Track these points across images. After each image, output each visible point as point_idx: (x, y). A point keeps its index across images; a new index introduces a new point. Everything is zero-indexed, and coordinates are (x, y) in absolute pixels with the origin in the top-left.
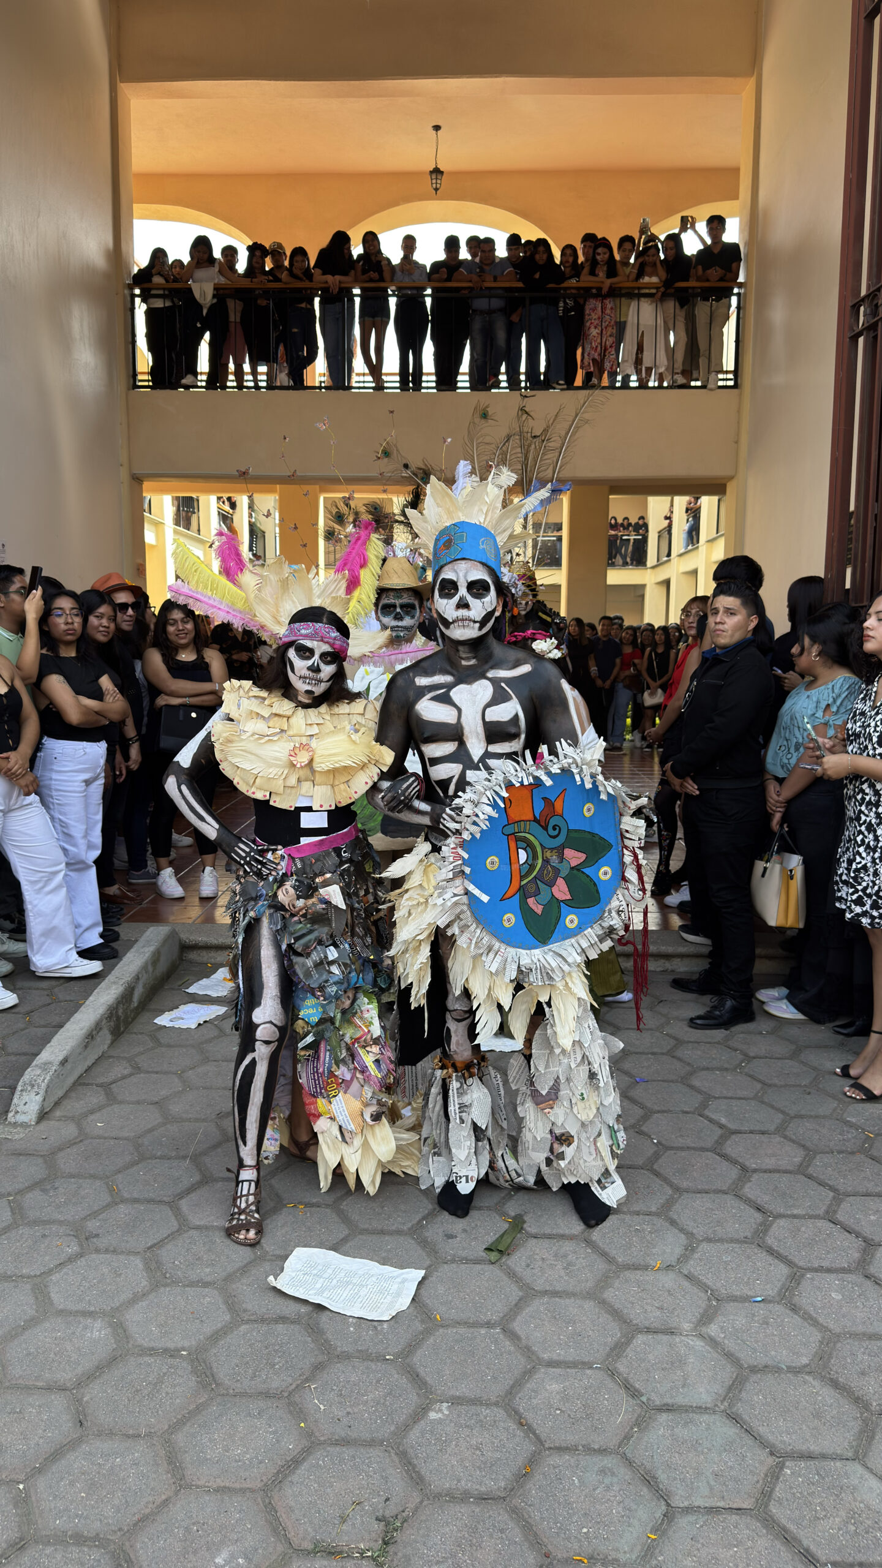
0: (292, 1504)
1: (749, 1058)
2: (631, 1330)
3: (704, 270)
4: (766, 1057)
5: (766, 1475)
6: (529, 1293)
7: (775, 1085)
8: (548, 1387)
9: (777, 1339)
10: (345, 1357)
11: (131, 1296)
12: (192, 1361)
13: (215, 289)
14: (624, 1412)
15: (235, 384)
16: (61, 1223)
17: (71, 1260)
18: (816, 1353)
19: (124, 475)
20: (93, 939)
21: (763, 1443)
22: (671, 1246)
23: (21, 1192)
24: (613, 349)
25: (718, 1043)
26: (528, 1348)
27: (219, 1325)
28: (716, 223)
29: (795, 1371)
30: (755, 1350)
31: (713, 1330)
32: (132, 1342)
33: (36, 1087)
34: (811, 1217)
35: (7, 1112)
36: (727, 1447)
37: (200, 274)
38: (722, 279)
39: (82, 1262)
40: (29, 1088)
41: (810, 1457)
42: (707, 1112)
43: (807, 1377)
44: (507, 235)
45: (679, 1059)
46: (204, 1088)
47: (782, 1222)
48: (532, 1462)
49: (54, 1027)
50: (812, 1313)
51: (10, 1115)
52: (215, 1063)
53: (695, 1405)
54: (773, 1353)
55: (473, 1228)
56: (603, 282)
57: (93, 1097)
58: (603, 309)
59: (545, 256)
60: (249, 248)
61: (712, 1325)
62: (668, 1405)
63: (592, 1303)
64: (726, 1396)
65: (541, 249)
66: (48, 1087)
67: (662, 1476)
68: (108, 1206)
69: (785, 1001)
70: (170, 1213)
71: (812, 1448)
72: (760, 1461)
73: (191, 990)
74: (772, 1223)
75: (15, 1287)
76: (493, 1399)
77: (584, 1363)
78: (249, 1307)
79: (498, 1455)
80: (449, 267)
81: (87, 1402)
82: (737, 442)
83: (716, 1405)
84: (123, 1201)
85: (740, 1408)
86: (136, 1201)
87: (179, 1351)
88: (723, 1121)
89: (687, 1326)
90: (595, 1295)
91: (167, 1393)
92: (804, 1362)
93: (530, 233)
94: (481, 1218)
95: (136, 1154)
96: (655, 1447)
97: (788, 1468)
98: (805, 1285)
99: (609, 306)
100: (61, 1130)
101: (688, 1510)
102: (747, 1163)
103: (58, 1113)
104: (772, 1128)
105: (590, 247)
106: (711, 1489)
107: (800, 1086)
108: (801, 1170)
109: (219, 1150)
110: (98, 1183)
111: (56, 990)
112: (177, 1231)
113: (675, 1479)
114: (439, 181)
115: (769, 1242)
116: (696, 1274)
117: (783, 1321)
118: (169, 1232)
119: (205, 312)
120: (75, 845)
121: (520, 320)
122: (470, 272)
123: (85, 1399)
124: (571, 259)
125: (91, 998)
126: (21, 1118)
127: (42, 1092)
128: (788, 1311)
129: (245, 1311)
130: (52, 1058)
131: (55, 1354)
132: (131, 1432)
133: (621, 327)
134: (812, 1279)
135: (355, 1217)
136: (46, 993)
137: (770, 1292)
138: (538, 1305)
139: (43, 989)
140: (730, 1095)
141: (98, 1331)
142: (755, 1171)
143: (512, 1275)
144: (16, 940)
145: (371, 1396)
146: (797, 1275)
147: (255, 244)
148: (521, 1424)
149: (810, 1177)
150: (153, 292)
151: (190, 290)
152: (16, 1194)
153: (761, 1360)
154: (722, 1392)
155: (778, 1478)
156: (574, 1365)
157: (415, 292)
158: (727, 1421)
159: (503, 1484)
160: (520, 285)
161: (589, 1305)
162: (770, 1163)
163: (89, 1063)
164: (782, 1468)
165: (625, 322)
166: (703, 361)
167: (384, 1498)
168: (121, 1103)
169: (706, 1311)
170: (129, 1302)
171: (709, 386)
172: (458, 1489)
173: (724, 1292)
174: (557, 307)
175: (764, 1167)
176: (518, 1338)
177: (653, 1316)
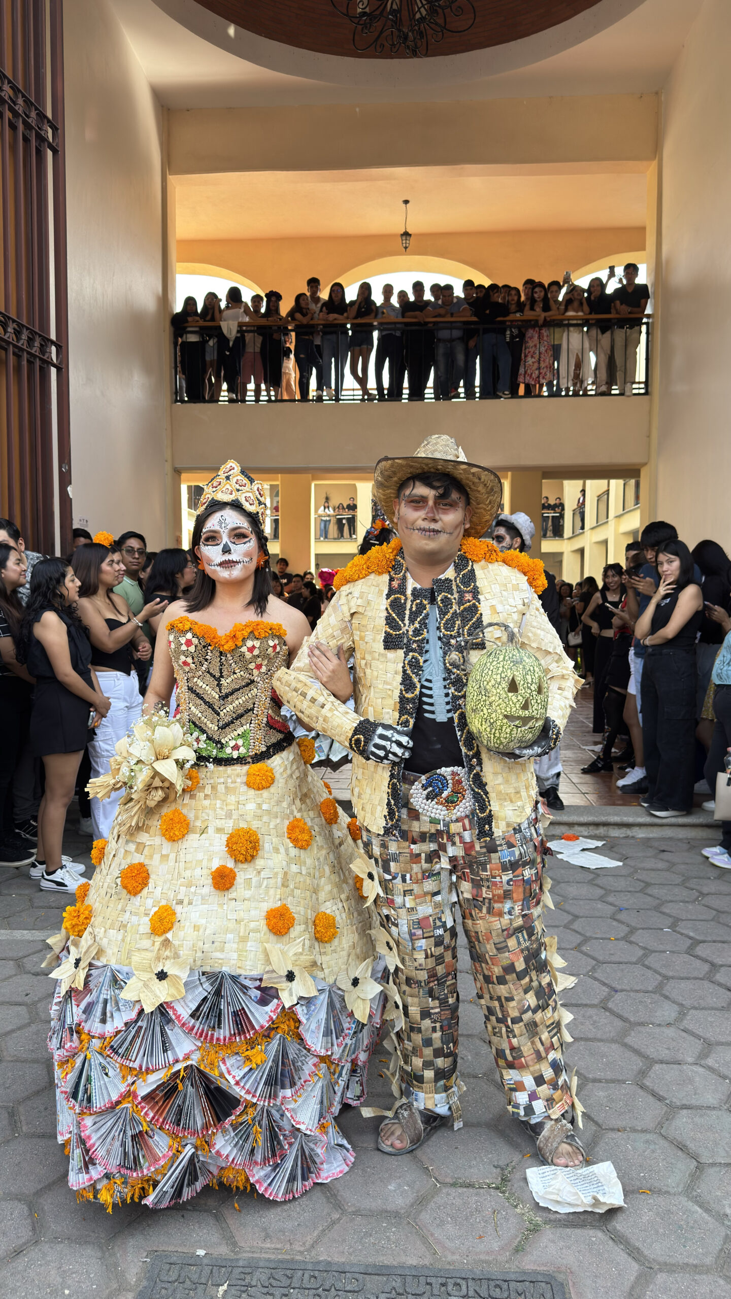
1: (702, 894)
13: (239, 326)
14: (655, 1109)
19: (168, 468)
22: (668, 1012)
25: (678, 885)
31: (710, 1062)
38: (633, 312)
42: (678, 929)
45: (650, 895)
53: (705, 1105)
56: (539, 316)
58: (540, 336)
60: (267, 295)
61: (709, 1059)
62: (686, 1105)
63: (617, 1045)
67: (691, 1146)
69: (726, 855)
77: (619, 1081)
80: (418, 306)
82: (649, 437)
83: (720, 1104)
88: (692, 934)
89: (690, 1060)
90: (620, 1040)
93: (483, 280)
96: (682, 1129)
99: (545, 334)
101: (713, 1165)
102: (715, 961)
105: (530, 289)
106: (727, 1152)
113: (700, 1147)
114: (408, 242)
116: (690, 1028)
119: (231, 344)
121: (475, 346)
124: (516, 298)
140: (694, 918)
142: (722, 966)
147: (271, 292)
151: (220, 328)
154: (724, 1098)
156: (613, 1081)
160: (475, 319)
165: (559, 345)
166: (619, 375)
169: (702, 1051)
173: (713, 1039)
174: (505, 335)
177: (665, 1054)
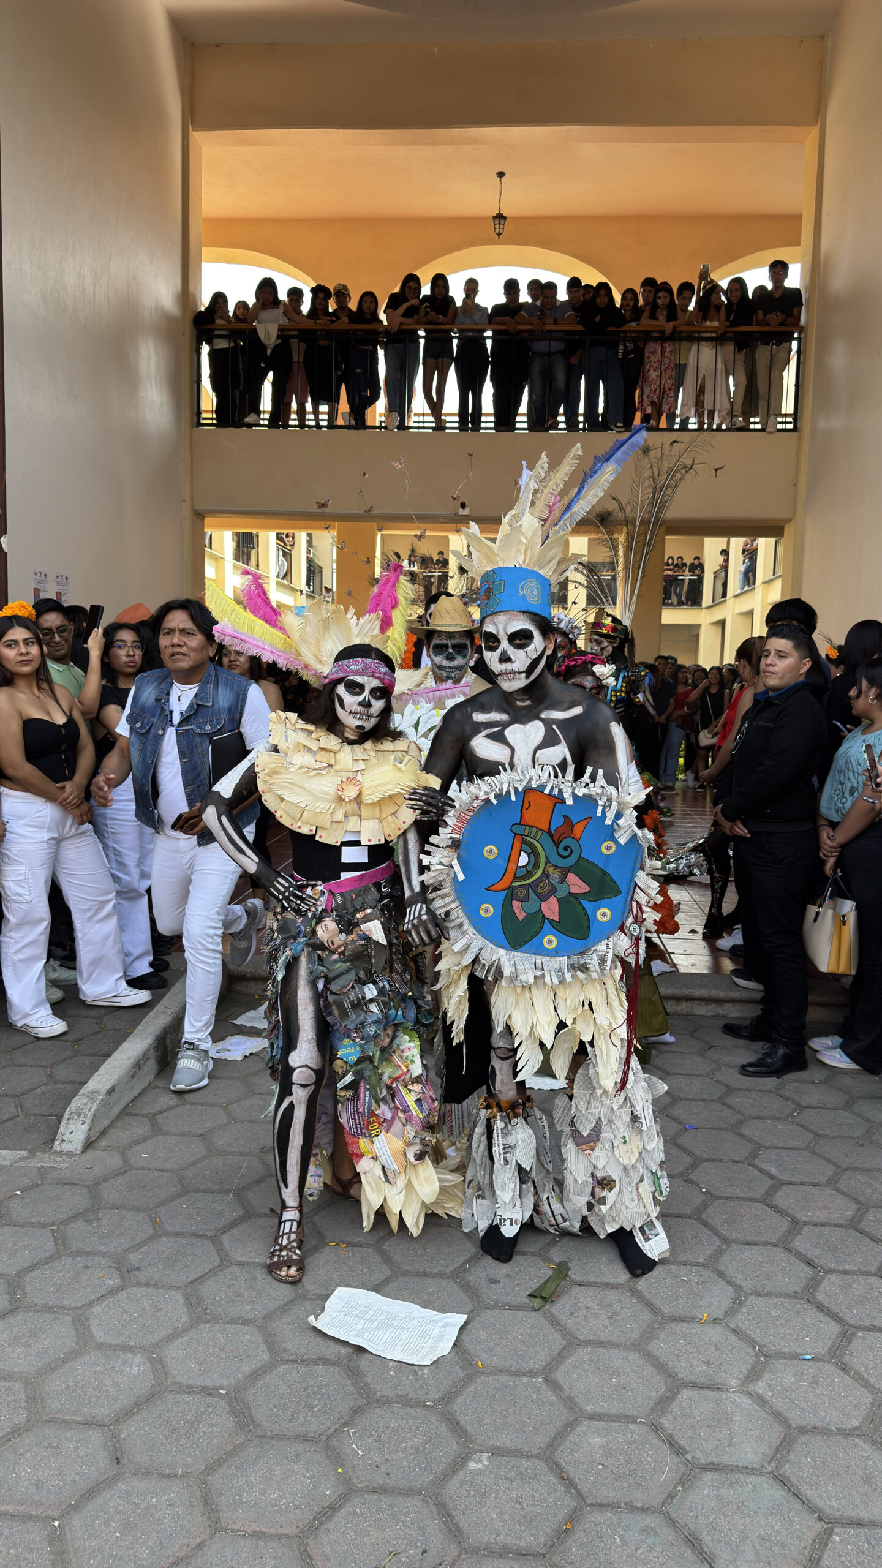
0: (328, 1552)
1: (800, 1108)
2: (676, 1385)
3: (765, 315)
4: (819, 1107)
5: (814, 1541)
6: (572, 1343)
7: (828, 1136)
8: (590, 1441)
9: (826, 1399)
10: (384, 1402)
11: (171, 1331)
12: (231, 1401)
13: (279, 330)
14: (668, 1469)
15: (297, 423)
16: (103, 1255)
17: (112, 1292)
18: (867, 1415)
19: (186, 510)
20: (143, 968)
21: (812, 1508)
22: (718, 1298)
23: (65, 1222)
24: (672, 391)
25: (770, 1091)
26: (571, 1399)
27: (259, 1364)
28: (779, 267)
29: (845, 1433)
30: (803, 1410)
31: (760, 1387)
32: (170, 1379)
33: (82, 1116)
34: (864, 1273)
35: (53, 1140)
36: (774, 1511)
37: (265, 315)
38: (782, 324)
39: (123, 1295)
40: (76, 1117)
41: (859, 1524)
42: (757, 1162)
43: (857, 1440)
44: (568, 279)
45: (729, 1107)
46: (249, 1122)
47: (833, 1278)
48: (573, 1518)
49: (103, 1055)
50: (863, 1373)
51: (56, 1143)
52: (261, 1096)
53: (741, 1465)
54: (822, 1414)
55: (517, 1274)
56: (662, 326)
57: (138, 1128)
58: (663, 352)
59: (606, 300)
60: (313, 290)
61: (760, 1382)
62: (713, 1464)
63: (636, 1355)
64: (774, 1457)
65: (603, 292)
66: (94, 1115)
67: (706, 1538)
68: (151, 1239)
69: (839, 1050)
70: (212, 1248)
71: (862, 1515)
72: (809, 1527)
73: (238, 1022)
74: (823, 1278)
75: (56, 1319)
76: (534, 1451)
77: (627, 1417)
78: (289, 1346)
79: (538, 1509)
80: (509, 309)
81: (124, 1439)
82: (795, 485)
83: (763, 1466)
84: (166, 1234)
85: (788, 1470)
86: (178, 1234)
87: (217, 1389)
88: (774, 1171)
89: (734, 1382)
90: (639, 1346)
91: (204, 1433)
92: (854, 1425)
93: (591, 277)
94: (525, 1263)
95: (180, 1187)
96: (700, 1507)
97: (837, 1534)
98: (857, 1343)
99: (668, 349)
100: (106, 1160)
102: (798, 1216)
103: (103, 1143)
104: (824, 1180)
105: (650, 291)
106: (757, 1553)
107: (852, 1137)
108: (853, 1225)
109: (263, 1185)
110: (141, 1215)
111: (105, 1018)
112: (219, 1266)
113: (720, 1542)
114: (501, 226)
115: (820, 1298)
116: (744, 1328)
117: (833, 1380)
118: (210, 1267)
119: (269, 352)
120: (128, 874)
121: (580, 362)
122: (531, 314)
123: (122, 1436)
124: (631, 303)
125: (139, 1028)
126: (66, 1147)
127: (88, 1121)
128: (838, 1371)
129: (285, 1350)
130: (99, 1087)
131: (94, 1389)
132: (167, 1471)
133: (680, 371)
134: (864, 1338)
135: (397, 1258)
136: (95, 1021)
137: (820, 1350)
138: (582, 1355)
139: (91, 1017)
140: (781, 1145)
141: (137, 1367)
142: (805, 1223)
143: (555, 1322)
144: (68, 968)
145: (410, 1443)
146: (848, 1333)
147: (319, 286)
148: (563, 1478)
149: (862, 1232)
150: (217, 333)
151: (255, 331)
152: (60, 1223)
153: (810, 1421)
154: (769, 1452)
155: (826, 1545)
156: (618, 1418)
157: (476, 334)
158: (775, 1484)
159: (542, 1540)
160: (580, 328)
161: (633, 1356)
162: (821, 1216)
163: (136, 1093)
164: (830, 1535)
165: (686, 365)
166: (762, 404)
167: (421, 1550)
168: (167, 1134)
169: (753, 1367)
170: (168, 1337)
171: (767, 430)
172: (497, 1543)
173: (772, 1348)
174: (617, 349)
175: (815, 1219)
176: (561, 1389)
177: (699, 1371)
